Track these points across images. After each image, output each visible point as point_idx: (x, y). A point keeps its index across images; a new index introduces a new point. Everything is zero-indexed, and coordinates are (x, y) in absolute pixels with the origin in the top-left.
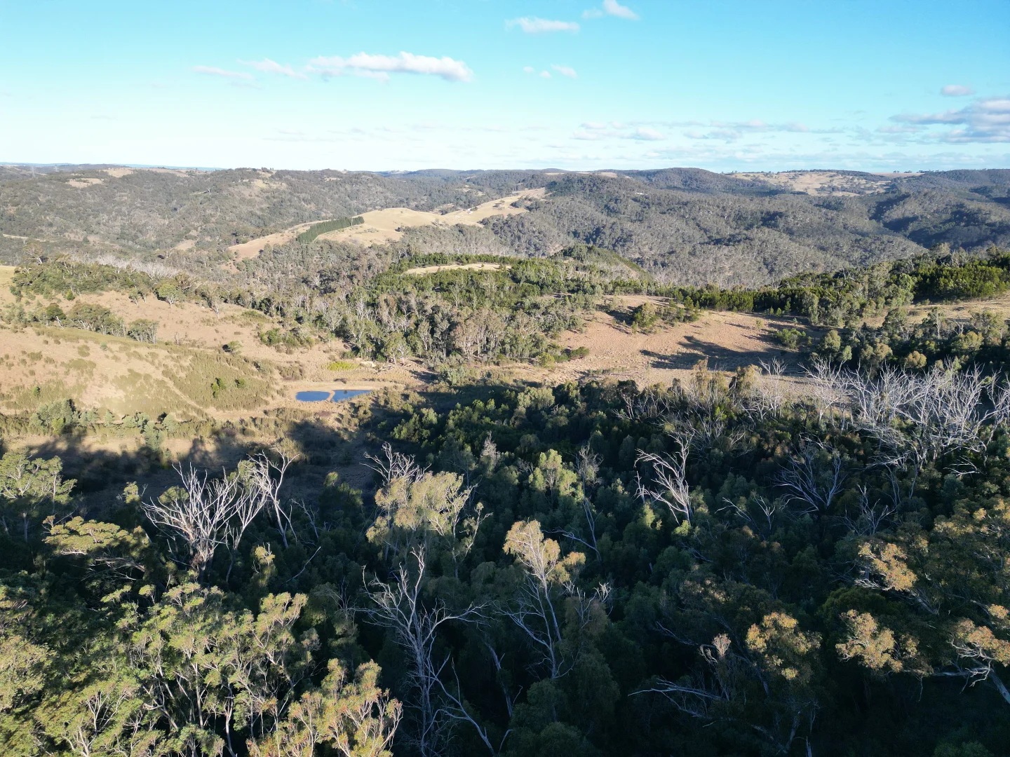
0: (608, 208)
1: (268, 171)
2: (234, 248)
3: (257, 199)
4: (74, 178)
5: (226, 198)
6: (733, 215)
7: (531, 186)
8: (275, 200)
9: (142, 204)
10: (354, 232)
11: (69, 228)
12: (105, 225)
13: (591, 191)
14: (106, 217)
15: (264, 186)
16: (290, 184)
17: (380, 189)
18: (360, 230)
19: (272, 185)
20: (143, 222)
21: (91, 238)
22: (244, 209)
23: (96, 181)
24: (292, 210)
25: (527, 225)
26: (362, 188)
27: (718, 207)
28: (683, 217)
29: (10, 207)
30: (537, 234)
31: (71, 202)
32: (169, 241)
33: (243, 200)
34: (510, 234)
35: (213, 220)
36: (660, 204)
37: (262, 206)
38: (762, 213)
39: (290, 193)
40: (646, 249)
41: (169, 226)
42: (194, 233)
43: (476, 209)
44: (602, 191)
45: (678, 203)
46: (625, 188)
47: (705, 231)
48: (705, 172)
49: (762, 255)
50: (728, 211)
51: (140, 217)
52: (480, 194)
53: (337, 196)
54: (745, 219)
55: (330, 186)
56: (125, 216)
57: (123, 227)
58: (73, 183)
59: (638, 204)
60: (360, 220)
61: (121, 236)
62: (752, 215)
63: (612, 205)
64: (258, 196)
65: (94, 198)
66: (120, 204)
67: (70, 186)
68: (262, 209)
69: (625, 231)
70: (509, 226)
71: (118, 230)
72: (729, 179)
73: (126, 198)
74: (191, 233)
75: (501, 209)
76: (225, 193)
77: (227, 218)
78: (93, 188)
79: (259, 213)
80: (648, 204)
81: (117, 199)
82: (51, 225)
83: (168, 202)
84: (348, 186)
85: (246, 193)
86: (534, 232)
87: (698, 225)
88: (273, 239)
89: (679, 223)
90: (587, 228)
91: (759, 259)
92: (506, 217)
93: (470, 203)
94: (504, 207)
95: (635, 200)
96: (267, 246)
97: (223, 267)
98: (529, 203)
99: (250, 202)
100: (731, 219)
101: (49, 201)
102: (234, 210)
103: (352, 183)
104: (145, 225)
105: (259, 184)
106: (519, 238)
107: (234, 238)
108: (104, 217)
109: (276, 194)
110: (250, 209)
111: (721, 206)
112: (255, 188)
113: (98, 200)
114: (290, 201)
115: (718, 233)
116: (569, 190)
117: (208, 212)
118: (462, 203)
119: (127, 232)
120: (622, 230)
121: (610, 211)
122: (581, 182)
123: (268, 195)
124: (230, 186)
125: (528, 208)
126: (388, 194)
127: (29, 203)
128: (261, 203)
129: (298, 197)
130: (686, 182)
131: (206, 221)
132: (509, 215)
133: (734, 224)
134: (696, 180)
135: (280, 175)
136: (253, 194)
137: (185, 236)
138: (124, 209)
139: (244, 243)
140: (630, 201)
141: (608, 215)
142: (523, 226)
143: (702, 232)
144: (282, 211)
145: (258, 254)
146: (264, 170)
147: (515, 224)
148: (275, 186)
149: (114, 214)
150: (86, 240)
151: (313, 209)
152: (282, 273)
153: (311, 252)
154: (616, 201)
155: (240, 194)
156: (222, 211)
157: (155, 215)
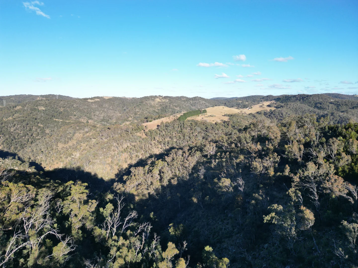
0: (317, 107)
1: (161, 96)
2: (145, 124)
3: (157, 105)
4: (90, 99)
5: (145, 105)
8: (164, 106)
9: (113, 108)
10: (203, 116)
11: (81, 116)
12: (97, 116)
13: (303, 100)
14: (98, 113)
15: (160, 101)
16: (170, 100)
17: (204, 102)
19: (162, 100)
20: (112, 115)
21: (90, 121)
22: (151, 109)
23: (98, 100)
24: (170, 110)
26: (197, 102)
29: (62, 108)
31: (86, 107)
32: (120, 122)
33: (151, 106)
35: (139, 113)
37: (159, 108)
39: (170, 103)
41: (121, 116)
42: (130, 119)
43: (252, 108)
44: (309, 100)
51: (111, 113)
53: (187, 105)
55: (184, 101)
56: (105, 112)
57: (104, 117)
59: (333, 105)
60: (205, 111)
61: (103, 120)
63: (319, 105)
64: (157, 104)
65: (95, 106)
66: (105, 108)
67: (89, 102)
68: (158, 109)
71: (102, 118)
73: (107, 106)
74: (129, 119)
75: (263, 108)
76: (144, 103)
77: (144, 113)
78: (96, 102)
79: (157, 111)
81: (104, 106)
82: (75, 115)
83: (123, 107)
84: (191, 101)
85: (152, 103)
88: (165, 120)
92: (268, 111)
94: (265, 106)
95: (331, 103)
96: (162, 123)
97: (138, 134)
98: (275, 105)
99: (154, 107)
101: (77, 106)
102: (147, 110)
104: (113, 116)
105: (158, 100)
107: (146, 120)
108: (97, 113)
109: (164, 104)
110: (154, 109)
112: (156, 101)
113: (96, 106)
114: (170, 106)
117: (137, 110)
118: (240, 106)
119: (105, 119)
121: (320, 108)
123: (161, 104)
124: (146, 101)
125: (275, 107)
127: (69, 107)
128: (158, 107)
129: (173, 105)
131: (136, 114)
132: (270, 110)
135: (166, 97)
136: (155, 104)
137: (126, 120)
138: (105, 110)
139: (150, 121)
140: (329, 104)
144: (167, 110)
145: (156, 127)
146: (160, 96)
147: (277, 113)
148: (163, 100)
149: (101, 111)
150: (88, 122)
151: (179, 109)
152: (170, 138)
153: (185, 126)
154: (320, 104)
155: (150, 103)
156: (143, 110)
157: (117, 112)
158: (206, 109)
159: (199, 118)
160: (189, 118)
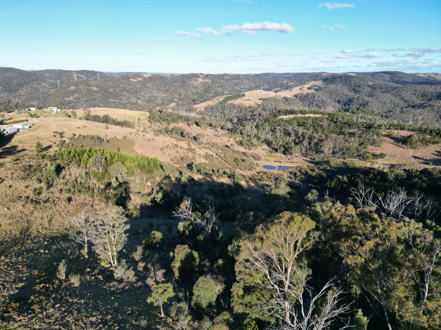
0: (355, 90)
1: (202, 75)
2: (195, 106)
4: (132, 78)
5: (187, 86)
6: (420, 94)
7: (315, 80)
8: (206, 87)
9: (156, 88)
10: (241, 100)
11: (130, 97)
12: (143, 96)
13: (346, 82)
14: (143, 93)
15: (202, 81)
16: (212, 80)
17: (247, 82)
18: (244, 99)
19: (204, 80)
21: (139, 101)
22: (194, 90)
23: (140, 79)
24: (213, 91)
25: (316, 97)
26: (240, 81)
27: (413, 90)
28: (394, 94)
29: (111, 89)
30: (321, 101)
31: (131, 87)
32: (166, 103)
33: (194, 87)
34: (308, 101)
35: (183, 95)
36: (381, 88)
38: (437, 93)
39: (212, 84)
40: (375, 109)
41: (166, 97)
43: (291, 90)
44: (351, 82)
45: (391, 88)
46: (363, 81)
47: (406, 101)
48: (402, 73)
49: (439, 114)
50: (418, 92)
51: (155, 93)
52: (292, 83)
53: (230, 85)
54: (427, 96)
55: (227, 80)
56: (150, 93)
57: (149, 97)
58: (131, 79)
59: (369, 88)
60: (244, 95)
61: (149, 101)
62: (431, 94)
63: (357, 88)
64: (199, 85)
66: (148, 88)
67: (131, 81)
68: (201, 90)
69: (364, 101)
70: (307, 98)
71: (147, 98)
72: (415, 77)
73: (150, 86)
74: (174, 100)
75: (303, 90)
76: (187, 84)
77: (188, 94)
78: (139, 81)
79: (200, 92)
80: (375, 88)
81: (147, 86)
82: (125, 96)
83: (165, 87)
84: (234, 81)
85: (195, 83)
86: (319, 101)
87: (402, 98)
88: (210, 103)
89: (392, 98)
90: (345, 99)
91: (437, 116)
92: (305, 94)
93: (287, 88)
94: (305, 89)
95: (369, 86)
96: (208, 106)
98: (316, 88)
99: (196, 87)
100: (419, 96)
101: (124, 87)
102: (190, 90)
103: (236, 79)
104: (157, 96)
105: (200, 80)
106: (312, 103)
107: (193, 102)
109: (207, 84)
110: (196, 90)
111: (414, 89)
112: (198, 82)
113: (140, 86)
114: (212, 87)
115: (413, 102)
116: (334, 81)
117: (181, 91)
118: (284, 87)
119: (151, 99)
120: (363, 100)
121: (355, 91)
122: (341, 78)
123: (204, 84)
124: (189, 81)
125: (315, 90)
126: (251, 84)
127: (117, 88)
128: (201, 88)
129: (215, 85)
130: (392, 78)
131: (180, 95)
132: (307, 93)
133: (421, 98)
134: (397, 77)
135: (207, 76)
137: (172, 101)
138: (150, 90)
139: (199, 104)
140: (366, 87)
141: (354, 93)
142: (314, 98)
143: (404, 102)
144: (209, 91)
145: (204, 109)
146: (201, 74)
147: (310, 97)
148: (206, 81)
149: (146, 92)
150: (137, 102)
151: (221, 90)
152: (215, 117)
153: (226, 108)
154: (359, 86)
155: (193, 84)
156: (186, 91)
157: (161, 92)
158: (245, 93)
159: (237, 102)
160: (229, 102)
